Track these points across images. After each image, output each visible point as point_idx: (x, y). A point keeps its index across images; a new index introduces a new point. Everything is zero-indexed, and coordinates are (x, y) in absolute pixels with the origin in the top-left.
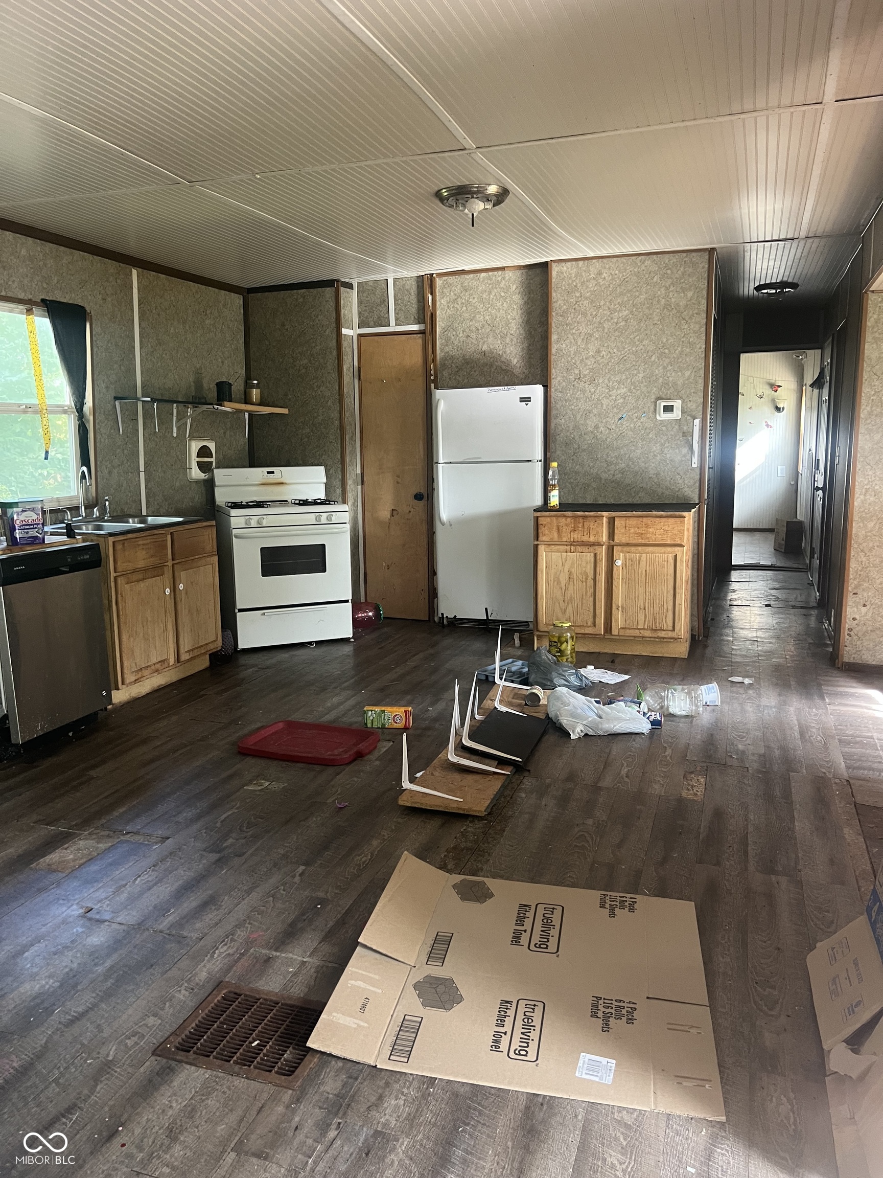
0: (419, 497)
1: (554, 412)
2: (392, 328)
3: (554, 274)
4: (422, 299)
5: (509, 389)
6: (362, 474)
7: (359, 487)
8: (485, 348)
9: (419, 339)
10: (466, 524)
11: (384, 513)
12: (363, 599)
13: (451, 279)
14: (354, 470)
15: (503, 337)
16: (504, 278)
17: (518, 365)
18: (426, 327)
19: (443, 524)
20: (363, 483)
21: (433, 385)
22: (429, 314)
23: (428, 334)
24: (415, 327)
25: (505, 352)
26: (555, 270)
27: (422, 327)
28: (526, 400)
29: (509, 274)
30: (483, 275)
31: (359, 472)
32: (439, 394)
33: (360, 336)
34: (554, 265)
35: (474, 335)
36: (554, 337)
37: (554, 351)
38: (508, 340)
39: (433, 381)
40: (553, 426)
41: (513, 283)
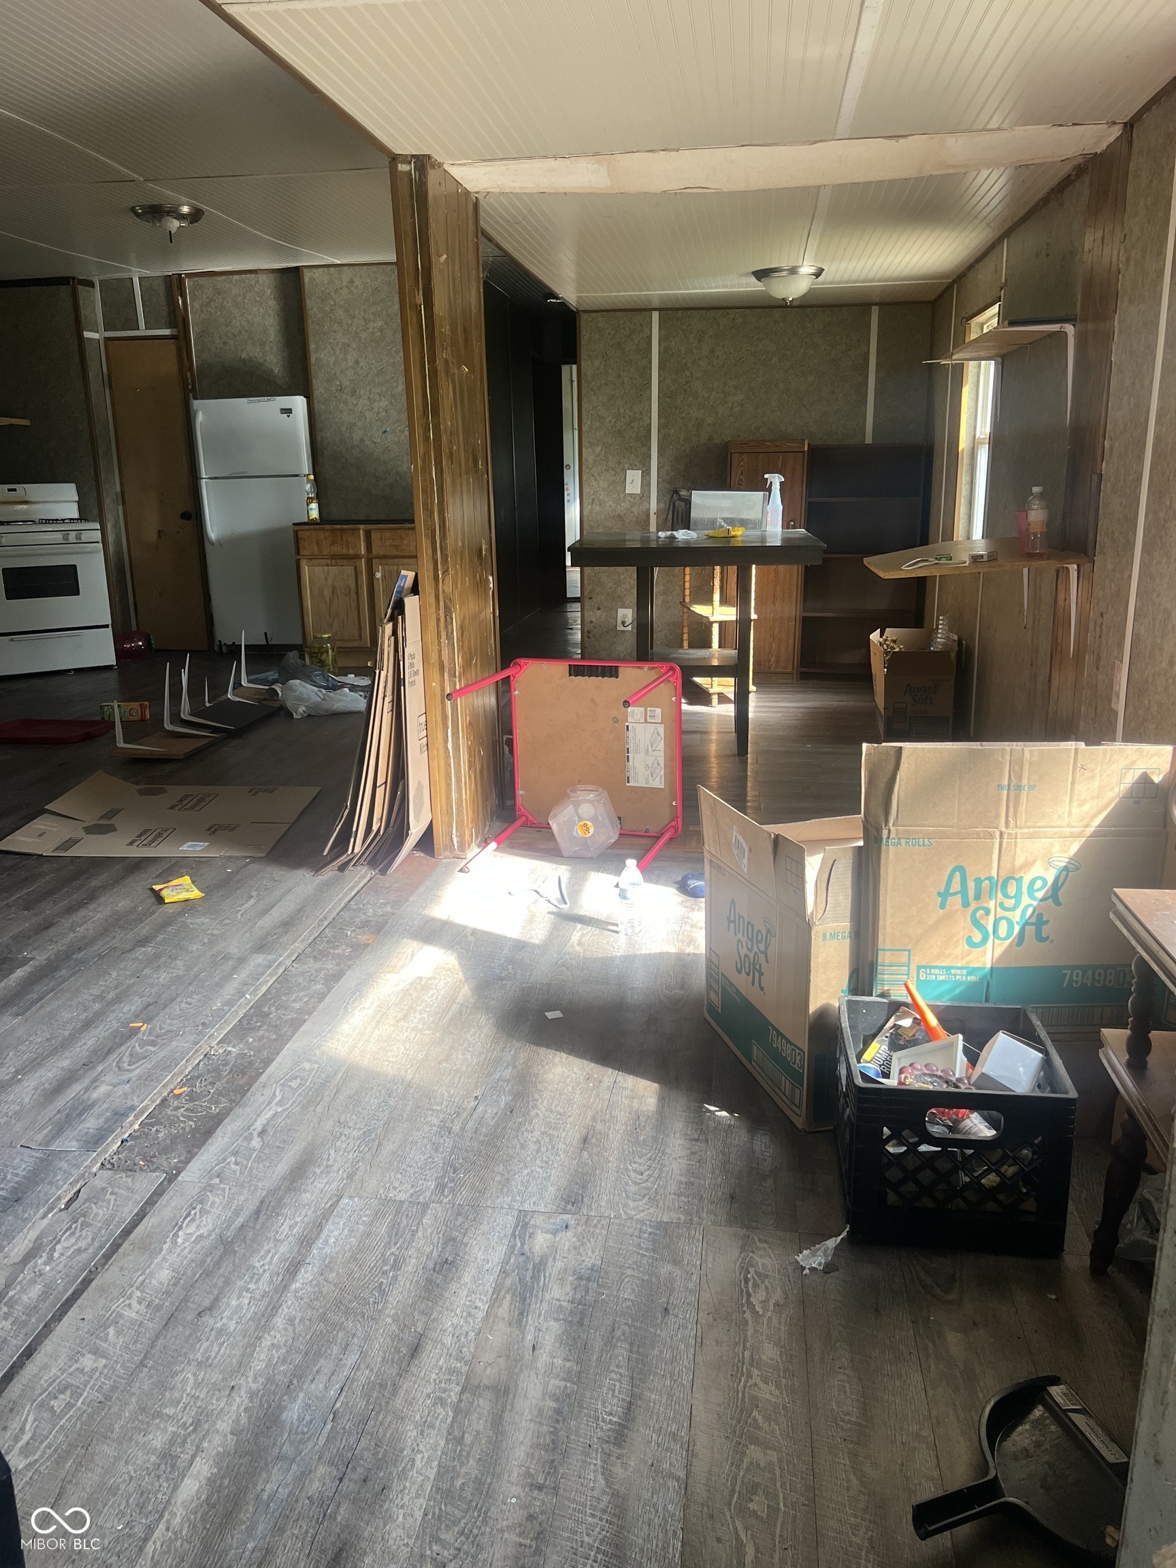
0: (186, 516)
1: (319, 425)
2: (142, 331)
3: (306, 280)
4: (172, 302)
5: (269, 400)
6: (122, 492)
7: (120, 508)
8: (244, 355)
9: (172, 345)
10: (235, 543)
11: (151, 535)
12: (134, 628)
13: (202, 281)
14: (113, 487)
15: (263, 344)
16: (257, 282)
17: (280, 375)
18: (179, 332)
19: (212, 544)
20: (124, 503)
21: (191, 395)
22: (180, 318)
23: (181, 338)
24: (167, 332)
25: (265, 361)
26: (307, 276)
27: (175, 332)
28: (288, 411)
29: (262, 278)
30: (236, 277)
31: (118, 489)
32: (196, 404)
33: (107, 339)
34: (305, 271)
35: (231, 342)
36: (312, 346)
37: (313, 360)
38: (267, 348)
39: (191, 391)
40: (319, 439)
41: (266, 287)
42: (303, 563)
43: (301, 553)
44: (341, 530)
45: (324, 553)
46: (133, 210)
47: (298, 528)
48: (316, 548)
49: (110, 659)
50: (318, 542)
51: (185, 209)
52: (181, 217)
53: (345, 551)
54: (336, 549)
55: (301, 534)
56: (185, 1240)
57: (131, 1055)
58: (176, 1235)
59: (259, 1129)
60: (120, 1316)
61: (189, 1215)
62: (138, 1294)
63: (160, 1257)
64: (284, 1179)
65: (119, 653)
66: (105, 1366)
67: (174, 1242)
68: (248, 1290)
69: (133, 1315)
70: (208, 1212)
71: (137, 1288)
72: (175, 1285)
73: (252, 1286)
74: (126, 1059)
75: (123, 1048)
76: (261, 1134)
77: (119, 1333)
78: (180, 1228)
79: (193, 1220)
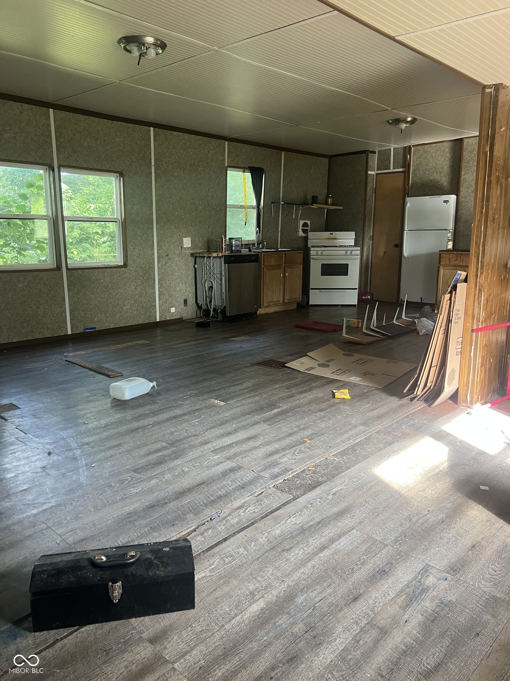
0: (396, 246)
1: (460, 208)
2: (391, 170)
3: (465, 143)
4: (405, 157)
5: (439, 197)
6: (373, 235)
7: (371, 241)
8: (432, 178)
9: (402, 175)
10: (413, 258)
11: (381, 253)
12: (368, 291)
13: (418, 147)
14: (369, 233)
15: (441, 173)
16: (443, 146)
17: (446, 186)
18: (406, 169)
19: (405, 258)
20: (373, 240)
21: (407, 195)
22: (407, 164)
23: (406, 173)
24: (401, 170)
25: (441, 180)
26: (465, 142)
27: (404, 169)
28: (446, 202)
29: (445, 144)
30: (434, 145)
31: (372, 234)
32: (408, 199)
33: (377, 174)
34: (465, 139)
35: (427, 173)
36: (463, 173)
37: (462, 179)
38: (442, 174)
39: (407, 194)
40: (459, 213)
41: (447, 148)
42: (441, 268)
43: (441, 263)
44: (461, 254)
45: (452, 264)
46: (388, 121)
47: (441, 252)
48: (448, 261)
49: (355, 302)
50: (449, 258)
51: (409, 119)
52: (407, 122)
53: (461, 264)
54: (457, 263)
55: (442, 255)
56: (290, 523)
57: (300, 450)
58: (287, 520)
59: (334, 492)
60: (258, 540)
61: (295, 514)
62: (267, 535)
63: (279, 525)
64: (334, 514)
65: (359, 300)
66: (246, 554)
67: (286, 522)
68: (303, 549)
69: (262, 541)
70: (302, 516)
71: (267, 533)
72: (279, 537)
73: (305, 548)
74: (297, 451)
75: (298, 447)
76: (333, 494)
77: (255, 545)
78: (290, 518)
79: (295, 516)
